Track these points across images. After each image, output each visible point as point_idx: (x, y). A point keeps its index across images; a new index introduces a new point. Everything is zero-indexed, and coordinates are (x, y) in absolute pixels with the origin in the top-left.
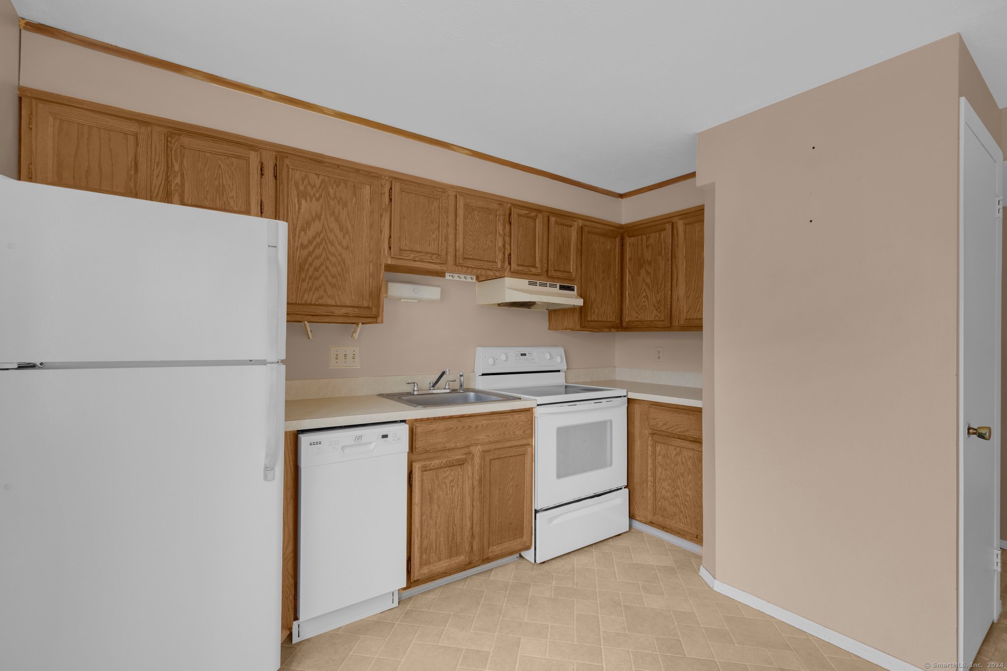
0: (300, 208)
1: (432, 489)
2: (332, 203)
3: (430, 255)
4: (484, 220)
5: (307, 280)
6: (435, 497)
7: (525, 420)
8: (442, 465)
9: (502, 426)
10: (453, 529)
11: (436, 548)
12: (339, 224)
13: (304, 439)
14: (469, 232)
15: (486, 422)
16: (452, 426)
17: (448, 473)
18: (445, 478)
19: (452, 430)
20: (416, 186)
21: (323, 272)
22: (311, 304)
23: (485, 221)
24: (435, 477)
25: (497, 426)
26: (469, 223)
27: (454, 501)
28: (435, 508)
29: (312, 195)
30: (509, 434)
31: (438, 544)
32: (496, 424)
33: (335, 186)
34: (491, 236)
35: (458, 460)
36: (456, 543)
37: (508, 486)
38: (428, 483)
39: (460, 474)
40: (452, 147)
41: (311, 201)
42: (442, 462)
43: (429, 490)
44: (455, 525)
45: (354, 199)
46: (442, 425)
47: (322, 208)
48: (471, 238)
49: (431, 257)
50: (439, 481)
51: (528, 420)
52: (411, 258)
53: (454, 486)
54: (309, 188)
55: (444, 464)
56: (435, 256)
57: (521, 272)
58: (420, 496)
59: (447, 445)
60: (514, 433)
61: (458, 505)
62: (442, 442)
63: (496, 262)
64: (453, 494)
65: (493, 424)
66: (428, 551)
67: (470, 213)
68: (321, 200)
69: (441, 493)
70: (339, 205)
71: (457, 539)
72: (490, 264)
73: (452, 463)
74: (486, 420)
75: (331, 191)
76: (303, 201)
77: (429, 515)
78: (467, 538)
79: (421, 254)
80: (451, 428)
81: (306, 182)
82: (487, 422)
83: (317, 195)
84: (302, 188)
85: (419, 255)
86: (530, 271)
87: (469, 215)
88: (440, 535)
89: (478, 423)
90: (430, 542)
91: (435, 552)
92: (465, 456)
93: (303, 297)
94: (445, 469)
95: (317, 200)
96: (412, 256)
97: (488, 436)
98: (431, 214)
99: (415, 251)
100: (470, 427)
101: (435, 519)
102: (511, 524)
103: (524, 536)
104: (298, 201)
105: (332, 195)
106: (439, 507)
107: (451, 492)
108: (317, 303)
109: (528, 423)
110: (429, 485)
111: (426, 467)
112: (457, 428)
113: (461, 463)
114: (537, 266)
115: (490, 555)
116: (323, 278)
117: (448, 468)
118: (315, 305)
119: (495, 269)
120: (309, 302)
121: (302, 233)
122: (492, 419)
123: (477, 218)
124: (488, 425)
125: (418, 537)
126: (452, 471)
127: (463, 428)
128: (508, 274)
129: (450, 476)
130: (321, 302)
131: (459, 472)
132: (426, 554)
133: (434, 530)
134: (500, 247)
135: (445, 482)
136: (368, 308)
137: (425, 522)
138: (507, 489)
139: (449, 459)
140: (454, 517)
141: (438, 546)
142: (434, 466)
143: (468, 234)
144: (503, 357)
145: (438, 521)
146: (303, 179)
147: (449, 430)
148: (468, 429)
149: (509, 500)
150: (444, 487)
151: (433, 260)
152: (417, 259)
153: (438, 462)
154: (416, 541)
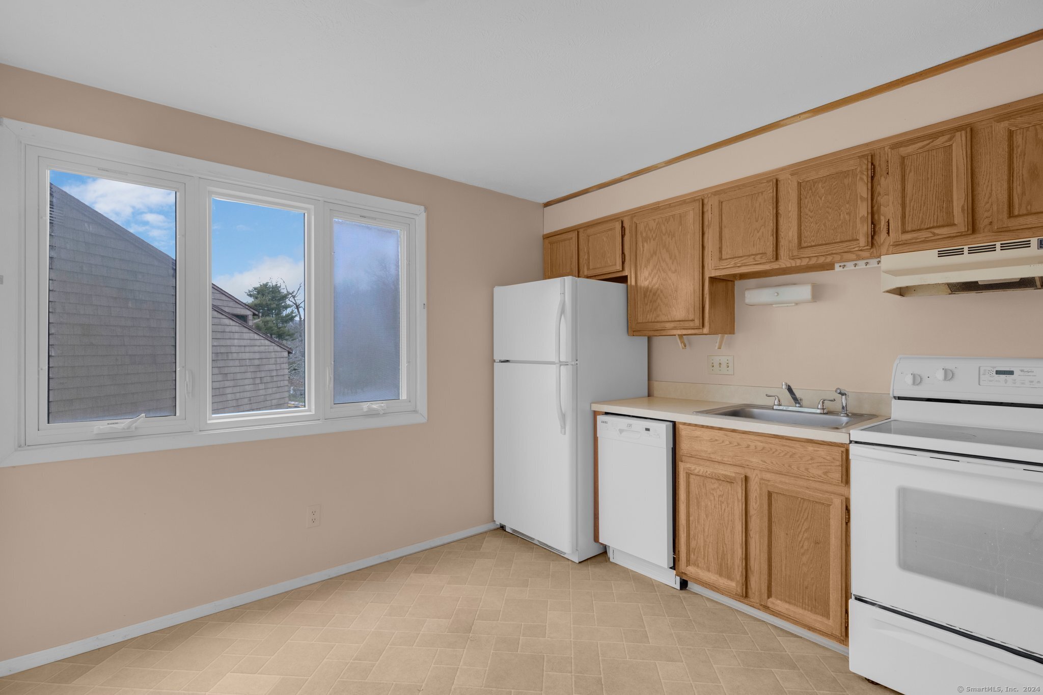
0: (643, 250)
1: (699, 494)
2: (664, 238)
3: (753, 257)
4: (834, 189)
5: (649, 304)
6: (703, 504)
7: (828, 458)
8: (707, 474)
9: (786, 454)
10: (723, 547)
11: (704, 556)
12: (669, 254)
13: (600, 418)
14: (809, 213)
15: (759, 444)
16: (717, 438)
17: (716, 486)
18: (713, 489)
19: (717, 442)
20: (735, 190)
21: (659, 295)
22: (651, 322)
23: (835, 191)
24: (702, 484)
25: (777, 453)
26: (808, 202)
27: (724, 518)
28: (703, 515)
29: (651, 237)
30: (798, 468)
31: (706, 552)
32: (776, 450)
33: (666, 223)
34: (847, 206)
35: (726, 476)
36: (727, 564)
37: (801, 536)
38: (695, 487)
39: (730, 492)
40: (782, 123)
41: (650, 242)
42: (707, 472)
43: (696, 494)
44: (725, 544)
45: (680, 228)
46: (707, 434)
47: (657, 245)
48: (812, 220)
49: (754, 259)
50: (706, 489)
51: (833, 459)
52: (732, 266)
53: (723, 503)
54: (649, 232)
55: (709, 474)
56: (759, 256)
57: (914, 241)
58: (685, 495)
59: (712, 456)
60: (807, 469)
61: (728, 524)
62: (707, 451)
63: (858, 240)
64: (723, 512)
65: (771, 449)
66: (696, 553)
67: (811, 189)
68: (657, 239)
69: (709, 503)
70: (669, 237)
71: (727, 560)
72: (845, 244)
73: (719, 477)
74: (762, 442)
75: (663, 228)
76: (645, 244)
77: (696, 518)
78: (738, 567)
79: (743, 259)
80: (716, 440)
81: (647, 229)
82: (762, 444)
83: (654, 236)
84: (644, 235)
85: (740, 260)
86: (934, 234)
87: (808, 193)
88: (709, 546)
89: (749, 443)
90: (698, 545)
91: (704, 559)
92: (734, 475)
93: (646, 317)
94: (713, 481)
95: (654, 240)
96: (732, 263)
97: (765, 462)
98: (755, 212)
99: (736, 257)
100: (739, 444)
101: (703, 526)
102: (807, 588)
103: (831, 619)
104: (642, 246)
105: (664, 231)
106: (707, 516)
107: (720, 507)
108: (656, 320)
109: (832, 462)
110: (696, 489)
111: (691, 471)
112: (723, 442)
113: (729, 480)
114: (956, 222)
115: (769, 605)
116: (659, 301)
117: (715, 481)
118: (654, 322)
119: (857, 249)
120: (650, 321)
121: (645, 269)
122: (771, 443)
123: (823, 190)
124: (764, 448)
125: (684, 533)
126: (720, 485)
127: (730, 443)
128: (887, 250)
129: (718, 490)
130: (658, 319)
131: (728, 490)
132: (694, 554)
133: (702, 536)
134: (863, 216)
135: (713, 494)
136: (693, 320)
137: (692, 523)
138: (800, 539)
139: (715, 471)
140: (724, 535)
141: (706, 555)
142: (698, 472)
143: (807, 217)
144: (940, 375)
145: (706, 530)
146: (645, 228)
147: (714, 441)
148: (735, 446)
149: (803, 554)
150: (712, 498)
151: (756, 261)
152: (739, 265)
153: (702, 470)
154: (682, 536)
